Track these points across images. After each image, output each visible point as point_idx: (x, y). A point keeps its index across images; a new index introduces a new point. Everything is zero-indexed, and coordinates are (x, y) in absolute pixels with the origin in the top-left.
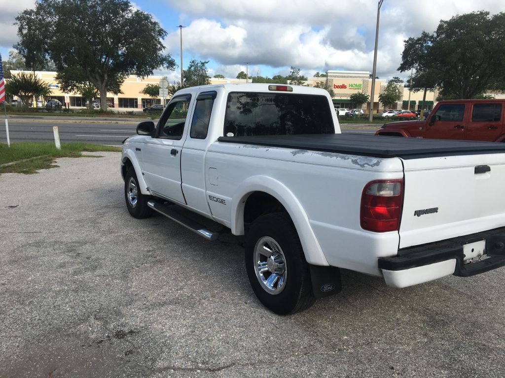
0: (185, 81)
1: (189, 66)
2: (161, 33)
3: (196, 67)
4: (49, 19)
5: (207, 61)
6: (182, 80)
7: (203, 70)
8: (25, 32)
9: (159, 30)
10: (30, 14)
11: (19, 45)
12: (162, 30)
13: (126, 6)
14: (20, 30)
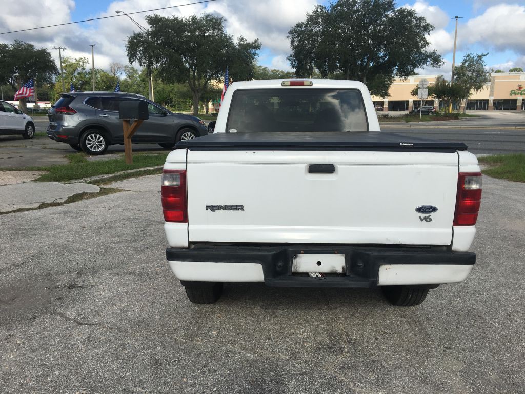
0: (456, 79)
1: (462, 61)
2: (427, 28)
3: (472, 61)
4: (317, 29)
5: (485, 53)
6: (453, 77)
7: (479, 64)
8: (296, 43)
9: (425, 25)
10: (301, 27)
11: (291, 56)
12: (428, 25)
13: (390, 5)
14: (292, 42)
